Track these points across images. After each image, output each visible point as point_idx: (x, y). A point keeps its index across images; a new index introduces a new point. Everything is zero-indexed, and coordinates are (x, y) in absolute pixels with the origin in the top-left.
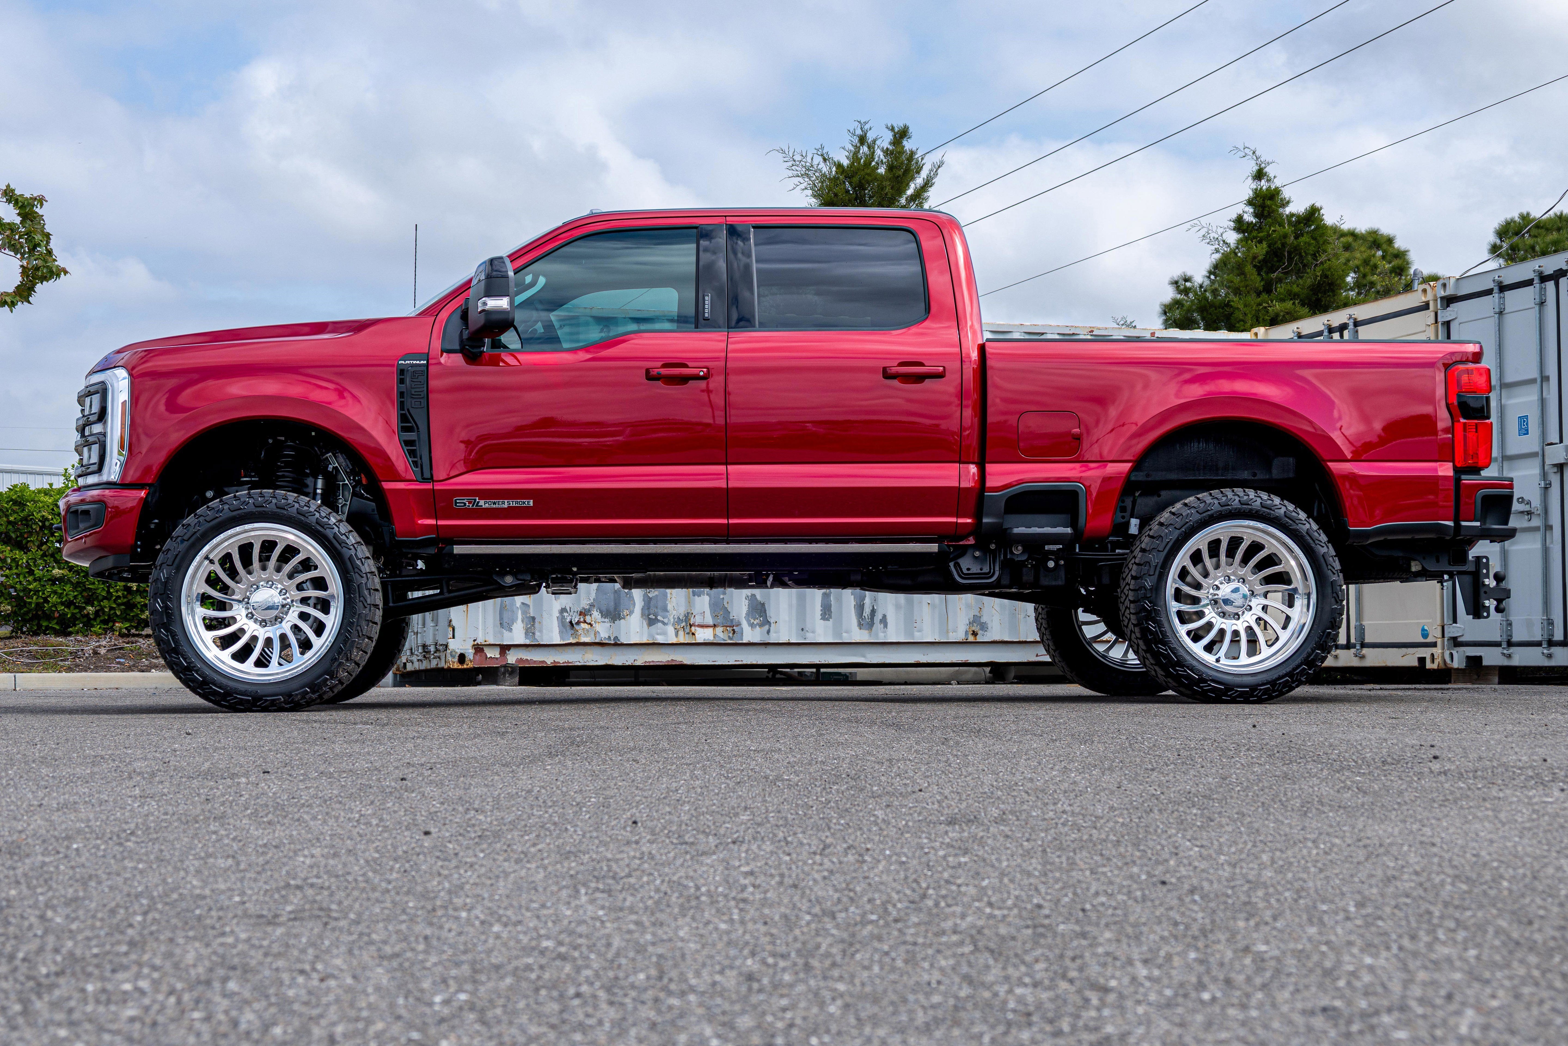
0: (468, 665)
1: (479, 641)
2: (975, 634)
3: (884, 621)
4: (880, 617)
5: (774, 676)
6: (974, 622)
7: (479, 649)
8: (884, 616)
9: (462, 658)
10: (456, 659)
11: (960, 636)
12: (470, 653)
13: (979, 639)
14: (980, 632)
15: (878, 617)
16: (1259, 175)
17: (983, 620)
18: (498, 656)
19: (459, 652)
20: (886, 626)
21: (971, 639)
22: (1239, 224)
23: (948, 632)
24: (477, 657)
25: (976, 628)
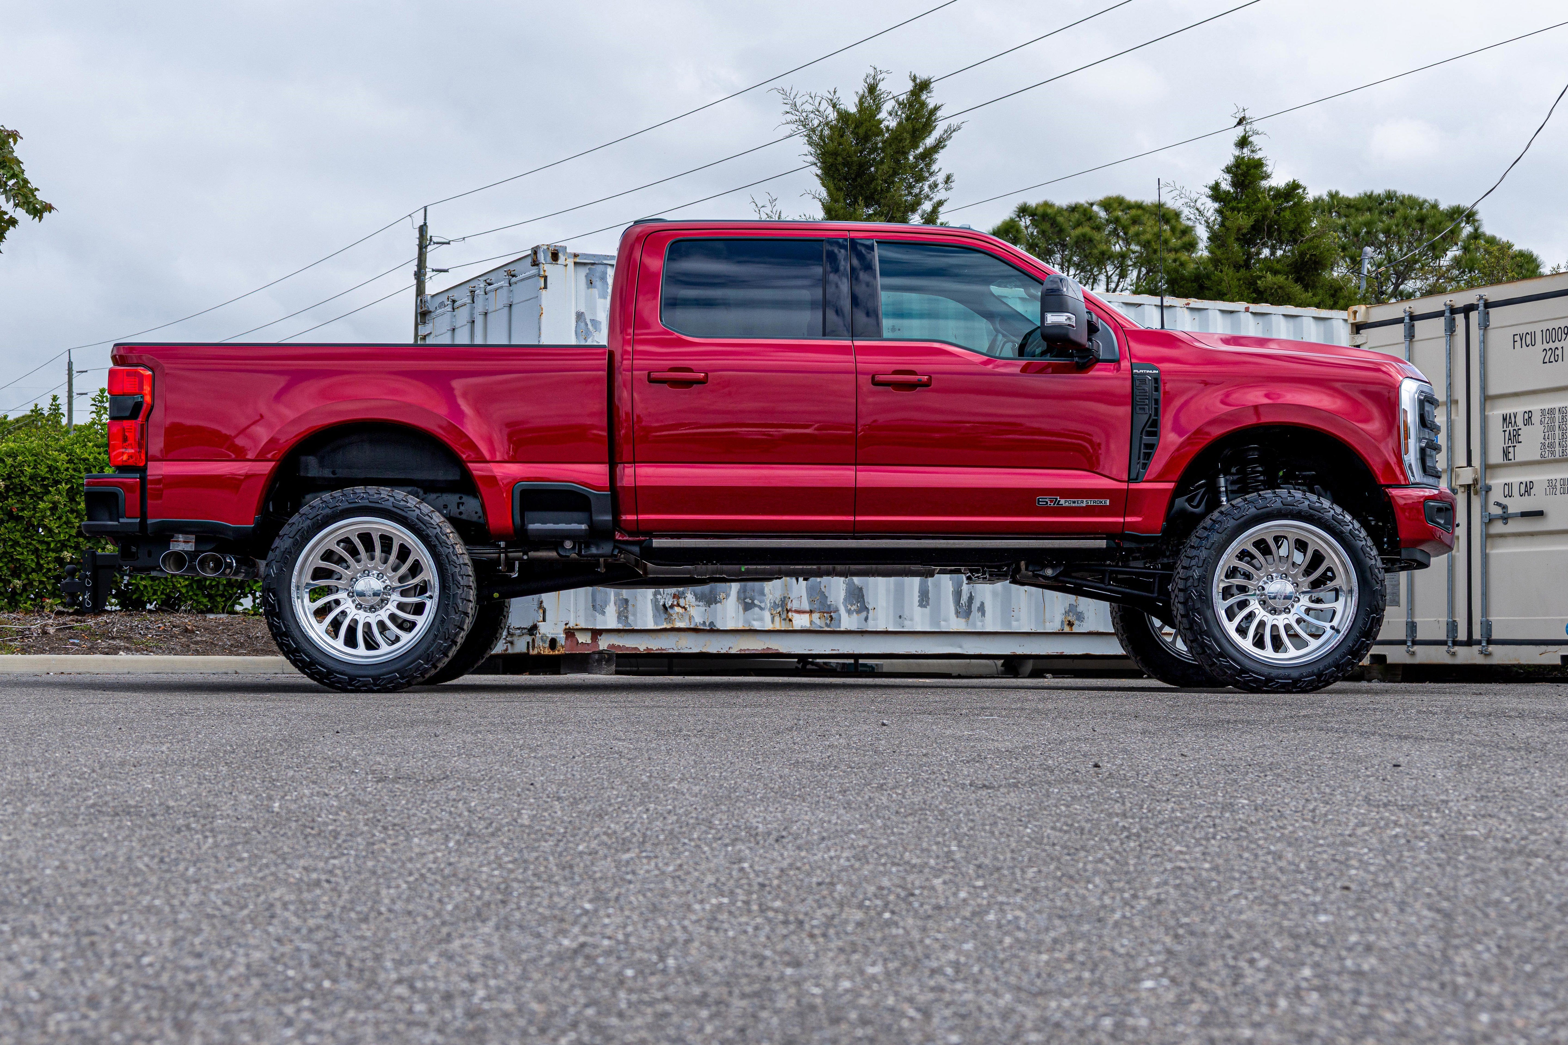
0: (560, 651)
1: (571, 625)
2: (1071, 624)
3: (982, 609)
4: (978, 605)
5: (804, 667)
6: (1070, 611)
7: (570, 633)
8: (982, 604)
9: (553, 643)
10: (547, 645)
11: (1054, 626)
12: (561, 638)
13: (1075, 629)
14: (1076, 623)
15: (976, 604)
16: (1243, 142)
17: (1079, 609)
18: (589, 641)
19: (550, 636)
20: (983, 614)
21: (1067, 629)
22: (1216, 193)
23: (1044, 622)
24: (569, 642)
25: (1071, 618)
